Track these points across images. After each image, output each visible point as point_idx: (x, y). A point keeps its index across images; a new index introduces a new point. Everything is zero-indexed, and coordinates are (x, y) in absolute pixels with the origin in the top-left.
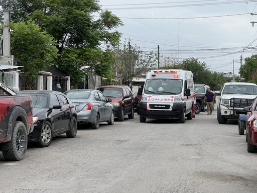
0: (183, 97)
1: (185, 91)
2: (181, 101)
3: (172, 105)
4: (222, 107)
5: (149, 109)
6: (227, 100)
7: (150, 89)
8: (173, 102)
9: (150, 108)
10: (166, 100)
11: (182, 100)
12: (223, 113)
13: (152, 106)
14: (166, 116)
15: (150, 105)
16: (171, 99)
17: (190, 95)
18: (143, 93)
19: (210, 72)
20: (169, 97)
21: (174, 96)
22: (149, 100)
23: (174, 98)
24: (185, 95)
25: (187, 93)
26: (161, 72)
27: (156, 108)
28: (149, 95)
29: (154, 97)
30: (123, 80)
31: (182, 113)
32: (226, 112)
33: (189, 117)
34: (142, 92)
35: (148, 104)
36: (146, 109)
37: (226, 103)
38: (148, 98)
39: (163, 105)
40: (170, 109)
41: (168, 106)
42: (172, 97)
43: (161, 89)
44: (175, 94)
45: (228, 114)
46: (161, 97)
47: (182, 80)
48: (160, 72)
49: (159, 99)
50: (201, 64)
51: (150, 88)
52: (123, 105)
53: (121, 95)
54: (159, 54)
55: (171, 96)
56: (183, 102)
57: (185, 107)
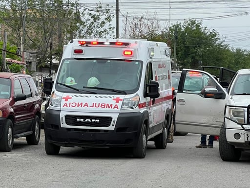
0: (143, 100)
1: (146, 86)
2: (136, 109)
3: (115, 117)
4: (230, 124)
5: (64, 125)
6: (241, 109)
7: (70, 81)
8: (119, 110)
9: (67, 123)
10: (103, 106)
11: (140, 106)
12: (230, 138)
13: (70, 119)
14: (103, 141)
15: (67, 117)
16: (114, 103)
17: (158, 95)
18: (54, 89)
19: (228, 50)
20: (109, 99)
21: (121, 97)
22: (66, 105)
23: (121, 102)
24: (146, 95)
25: (152, 91)
26: (102, 43)
27: (80, 124)
28: (65, 95)
29: (75, 98)
30: (39, 63)
31: (137, 136)
32: (237, 136)
33: (160, 143)
34: (51, 88)
35: (62, 115)
36: (57, 126)
37: (237, 114)
38: (63, 102)
39: (96, 118)
40: (112, 127)
41: (106, 121)
42: (117, 100)
43: (93, 81)
44: (124, 93)
45: (242, 139)
46: (92, 99)
47: (142, 62)
48: (99, 43)
49: (86, 105)
50: (207, 33)
51: (69, 79)
52: (11, 116)
53: (8, 93)
54: (118, 10)
55: (116, 96)
56: (142, 111)
57: (147, 122)
